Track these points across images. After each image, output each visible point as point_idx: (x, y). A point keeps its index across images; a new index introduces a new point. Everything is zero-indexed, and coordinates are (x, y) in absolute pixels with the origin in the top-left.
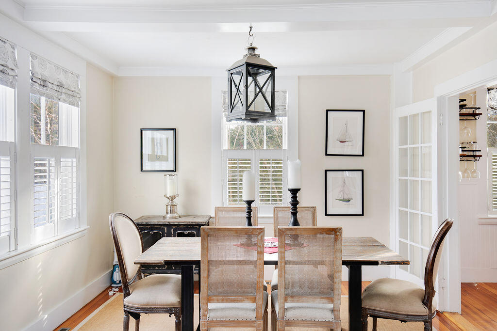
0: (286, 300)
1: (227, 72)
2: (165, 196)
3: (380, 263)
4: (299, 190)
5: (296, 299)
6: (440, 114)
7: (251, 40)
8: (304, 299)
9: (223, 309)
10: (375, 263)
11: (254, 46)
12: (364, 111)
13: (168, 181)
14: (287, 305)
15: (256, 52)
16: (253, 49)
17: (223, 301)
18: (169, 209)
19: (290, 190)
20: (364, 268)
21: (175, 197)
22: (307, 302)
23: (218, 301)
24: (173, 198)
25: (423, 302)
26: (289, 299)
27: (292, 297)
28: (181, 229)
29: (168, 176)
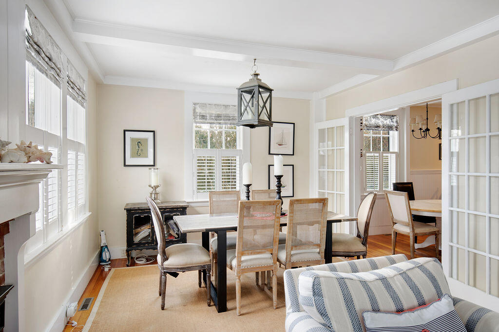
0: (292, 249)
1: (237, 90)
2: (150, 186)
3: (342, 220)
4: (282, 176)
5: (298, 248)
6: (350, 128)
7: (255, 69)
8: (304, 247)
9: (251, 260)
10: (340, 221)
11: (257, 72)
12: (294, 124)
13: (153, 173)
14: (292, 252)
15: (259, 77)
16: (257, 75)
17: (251, 254)
18: (153, 196)
19: (276, 176)
20: (334, 224)
21: (158, 186)
22: (305, 249)
23: (248, 254)
24: (156, 187)
25: (362, 244)
26: (294, 248)
27: (296, 246)
28: (167, 212)
29: (152, 169)
